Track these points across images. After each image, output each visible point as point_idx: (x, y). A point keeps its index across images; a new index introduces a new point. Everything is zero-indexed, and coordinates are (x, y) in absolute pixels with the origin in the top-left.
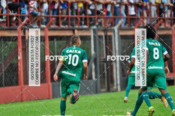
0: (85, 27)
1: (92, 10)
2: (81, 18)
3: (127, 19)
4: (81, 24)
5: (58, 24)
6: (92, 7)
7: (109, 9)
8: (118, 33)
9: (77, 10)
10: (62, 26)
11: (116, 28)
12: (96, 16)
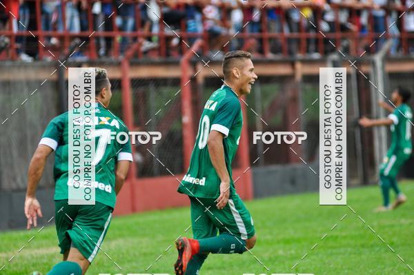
0: (316, 56)
1: (330, 23)
2: (308, 40)
3: (400, 39)
4: (308, 51)
5: (261, 51)
6: (330, 17)
7: (364, 19)
8: (383, 67)
9: (299, 24)
10: (270, 56)
11: (378, 58)
12: (338, 35)
